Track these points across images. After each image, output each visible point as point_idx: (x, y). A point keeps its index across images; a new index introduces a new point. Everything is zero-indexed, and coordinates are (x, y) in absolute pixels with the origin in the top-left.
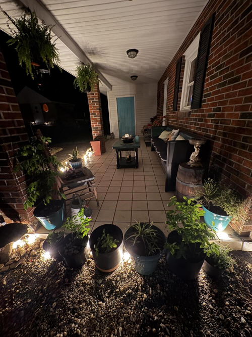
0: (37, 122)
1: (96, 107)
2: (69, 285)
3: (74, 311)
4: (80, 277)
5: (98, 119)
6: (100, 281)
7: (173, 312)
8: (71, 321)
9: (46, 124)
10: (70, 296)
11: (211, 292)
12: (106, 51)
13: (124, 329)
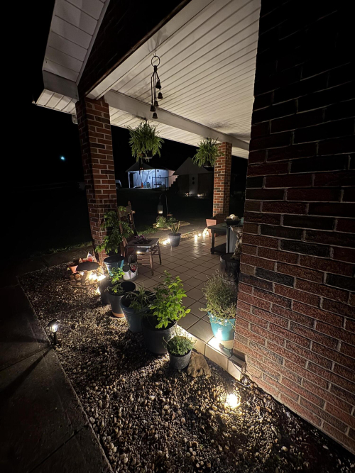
0: (191, 193)
1: (221, 180)
2: (93, 309)
3: (83, 319)
4: (101, 308)
5: (222, 194)
6: (106, 316)
7: (120, 356)
8: (78, 322)
9: (199, 195)
10: (89, 313)
11: (158, 371)
12: (232, 122)
13: (91, 341)
